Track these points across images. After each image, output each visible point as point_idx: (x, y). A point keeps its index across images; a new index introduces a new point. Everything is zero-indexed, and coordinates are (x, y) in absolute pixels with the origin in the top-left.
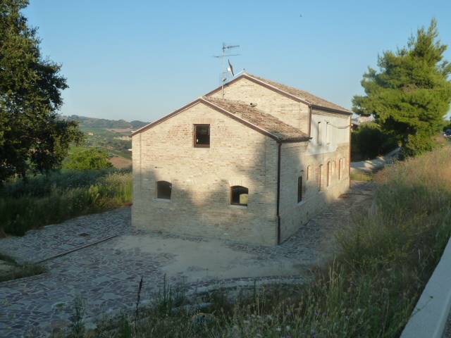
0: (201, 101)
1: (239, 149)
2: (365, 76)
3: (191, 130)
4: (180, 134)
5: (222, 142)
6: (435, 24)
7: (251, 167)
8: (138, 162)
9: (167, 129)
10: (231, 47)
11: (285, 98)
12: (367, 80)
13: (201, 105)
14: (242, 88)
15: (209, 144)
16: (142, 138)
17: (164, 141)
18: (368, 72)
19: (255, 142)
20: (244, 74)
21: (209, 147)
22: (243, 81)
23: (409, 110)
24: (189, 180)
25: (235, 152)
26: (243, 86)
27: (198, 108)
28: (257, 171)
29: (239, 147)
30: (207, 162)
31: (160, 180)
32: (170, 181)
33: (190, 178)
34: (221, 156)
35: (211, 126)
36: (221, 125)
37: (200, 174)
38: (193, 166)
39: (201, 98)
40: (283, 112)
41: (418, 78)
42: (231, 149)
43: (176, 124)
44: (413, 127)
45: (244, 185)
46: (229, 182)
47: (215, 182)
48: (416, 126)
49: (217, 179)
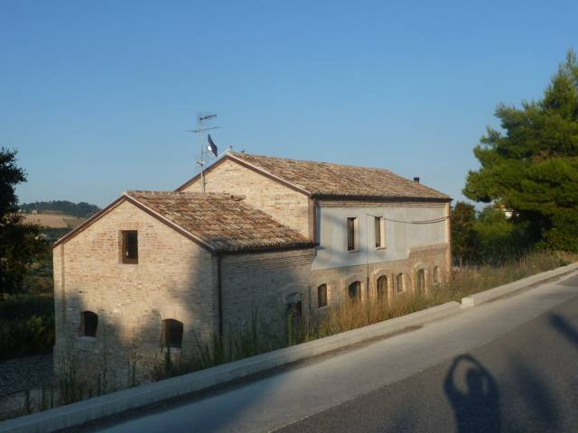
0: (124, 198)
1: (170, 265)
2: (484, 141)
3: (117, 238)
4: (106, 245)
5: (153, 256)
6: (574, 58)
7: (184, 292)
8: (60, 284)
9: (91, 238)
10: (210, 117)
11: (279, 186)
12: (483, 147)
13: (127, 204)
14: (227, 174)
15: (137, 258)
16: (66, 251)
17: (88, 255)
18: (487, 136)
19: (189, 255)
20: (228, 154)
21: (137, 263)
22: (227, 165)
23: (535, 191)
24: (116, 311)
25: (167, 270)
26: (227, 171)
27: (124, 208)
28: (191, 298)
29: (170, 262)
30: (135, 284)
31: (86, 310)
32: (96, 312)
33: (118, 307)
34: (151, 275)
35: (139, 233)
36: (150, 231)
37: (128, 301)
38: (120, 290)
39: (126, 194)
40: (277, 206)
41: (551, 140)
42: (162, 265)
43: (101, 231)
44: (547, 216)
45: (179, 318)
46: (161, 314)
47: (144, 313)
48: (552, 215)
49: (147, 308)
